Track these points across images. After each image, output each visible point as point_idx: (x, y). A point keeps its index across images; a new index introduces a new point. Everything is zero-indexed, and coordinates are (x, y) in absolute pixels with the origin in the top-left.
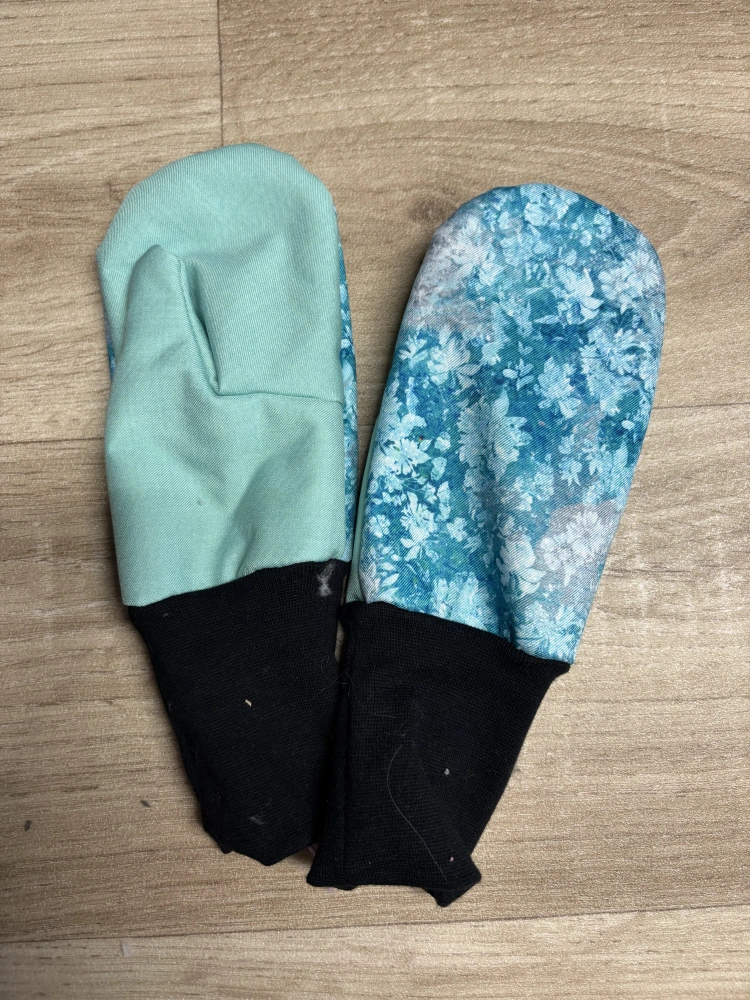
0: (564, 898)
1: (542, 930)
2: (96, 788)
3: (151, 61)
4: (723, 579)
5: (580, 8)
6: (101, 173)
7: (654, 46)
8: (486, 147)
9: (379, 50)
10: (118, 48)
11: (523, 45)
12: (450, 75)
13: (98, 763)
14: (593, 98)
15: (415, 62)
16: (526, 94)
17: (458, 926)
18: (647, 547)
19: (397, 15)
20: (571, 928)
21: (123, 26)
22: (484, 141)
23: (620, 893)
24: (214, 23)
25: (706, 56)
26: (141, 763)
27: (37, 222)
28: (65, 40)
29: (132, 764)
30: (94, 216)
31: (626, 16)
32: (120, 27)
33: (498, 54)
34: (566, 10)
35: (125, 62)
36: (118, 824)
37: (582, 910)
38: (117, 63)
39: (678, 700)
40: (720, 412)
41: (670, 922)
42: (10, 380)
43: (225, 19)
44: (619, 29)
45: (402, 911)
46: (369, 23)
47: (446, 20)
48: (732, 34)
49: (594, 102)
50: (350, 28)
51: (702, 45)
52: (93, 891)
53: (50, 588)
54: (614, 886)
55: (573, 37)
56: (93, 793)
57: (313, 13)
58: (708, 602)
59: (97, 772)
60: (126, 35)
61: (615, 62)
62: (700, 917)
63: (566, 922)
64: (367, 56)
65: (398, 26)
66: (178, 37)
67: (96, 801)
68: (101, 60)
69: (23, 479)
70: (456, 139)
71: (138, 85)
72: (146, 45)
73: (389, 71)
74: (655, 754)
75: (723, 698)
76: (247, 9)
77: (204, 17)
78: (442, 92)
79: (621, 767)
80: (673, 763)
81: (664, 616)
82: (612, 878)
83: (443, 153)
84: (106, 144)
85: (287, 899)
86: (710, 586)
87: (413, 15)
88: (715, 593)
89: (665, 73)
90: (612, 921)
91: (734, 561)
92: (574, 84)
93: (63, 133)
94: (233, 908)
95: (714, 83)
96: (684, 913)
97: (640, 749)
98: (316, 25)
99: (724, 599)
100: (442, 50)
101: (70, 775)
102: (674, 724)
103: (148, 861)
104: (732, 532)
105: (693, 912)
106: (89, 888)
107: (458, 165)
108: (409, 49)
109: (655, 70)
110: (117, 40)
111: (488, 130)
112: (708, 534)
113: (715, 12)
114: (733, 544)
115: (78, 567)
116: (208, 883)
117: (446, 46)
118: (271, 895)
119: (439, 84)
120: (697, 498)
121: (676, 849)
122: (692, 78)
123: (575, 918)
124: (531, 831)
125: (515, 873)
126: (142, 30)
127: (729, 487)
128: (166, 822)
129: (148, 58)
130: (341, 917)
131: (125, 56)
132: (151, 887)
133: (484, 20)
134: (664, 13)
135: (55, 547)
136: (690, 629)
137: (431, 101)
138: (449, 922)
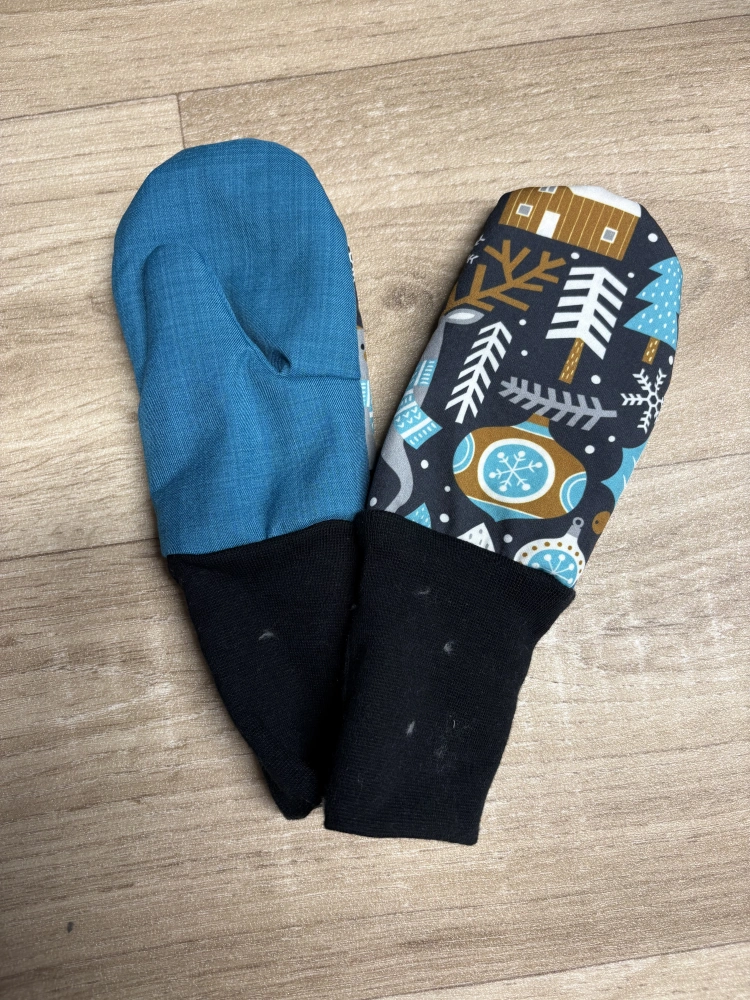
0: (590, 950)
1: (572, 981)
2: (132, 885)
3: (119, 173)
4: (715, 628)
5: (530, 85)
6: (81, 287)
7: (603, 116)
8: (451, 228)
9: (340, 144)
10: (86, 162)
11: (477, 127)
12: (410, 162)
13: (131, 861)
14: (549, 174)
15: (375, 153)
16: (485, 175)
17: (491, 986)
18: (639, 603)
19: (354, 109)
20: (598, 977)
21: (89, 140)
22: (449, 223)
23: (642, 939)
24: (178, 131)
25: (655, 121)
26: (173, 857)
27: (26, 340)
28: (33, 158)
29: (164, 859)
30: (78, 329)
31: (575, 89)
32: (86, 141)
33: (454, 138)
34: (517, 89)
35: (95, 176)
36: (156, 919)
37: (609, 959)
38: (87, 177)
39: (682, 749)
40: (698, 467)
41: (692, 962)
42: (13, 497)
43: (188, 126)
44: (569, 102)
45: (437, 977)
46: (327, 118)
47: (401, 109)
48: (679, 96)
49: (551, 177)
50: (309, 125)
51: (650, 110)
52: (139, 984)
53: (69, 695)
54: (636, 934)
55: (525, 115)
56: (130, 891)
57: (273, 113)
58: (702, 652)
59: (131, 870)
60: (93, 148)
61: (568, 135)
62: (719, 955)
63: (593, 971)
64: (328, 150)
65: (356, 119)
66: (143, 147)
67: (133, 898)
68: (71, 175)
69: (34, 592)
70: (421, 224)
71: (111, 197)
72: (114, 157)
73: (351, 164)
74: (665, 804)
75: (726, 743)
76: (208, 114)
77: (167, 125)
78: (405, 179)
79: (634, 818)
80: (682, 810)
81: (662, 669)
82: (634, 926)
83: (411, 238)
84: (85, 258)
85: (325, 976)
86: (703, 637)
87: (368, 107)
88: (708, 643)
89: (616, 142)
90: (637, 966)
91: (724, 610)
92: (530, 161)
93: (42, 251)
94: (275, 989)
95: (665, 148)
96: (704, 952)
97: (650, 800)
98: (277, 124)
99: (717, 648)
100: (400, 138)
101: (106, 875)
102: (679, 773)
103: (189, 951)
104: (720, 583)
105: (713, 950)
106: (135, 981)
107: (425, 249)
108: (368, 140)
109: (607, 140)
110: (84, 155)
111: (452, 212)
112: (697, 586)
113: (661, 77)
114: (721, 594)
115: (96, 672)
116: (249, 967)
117: (403, 135)
118: (310, 973)
119: (400, 172)
120: (683, 553)
121: (692, 892)
122: (644, 145)
123: (602, 967)
124: (552, 888)
125: (542, 930)
126: (108, 143)
127: (713, 538)
128: (202, 913)
129: (117, 170)
130: (378, 988)
131: (94, 170)
132: (194, 976)
133: (438, 106)
134: (611, 82)
135: (71, 656)
136: (687, 680)
137: (395, 188)
138: (483, 983)
